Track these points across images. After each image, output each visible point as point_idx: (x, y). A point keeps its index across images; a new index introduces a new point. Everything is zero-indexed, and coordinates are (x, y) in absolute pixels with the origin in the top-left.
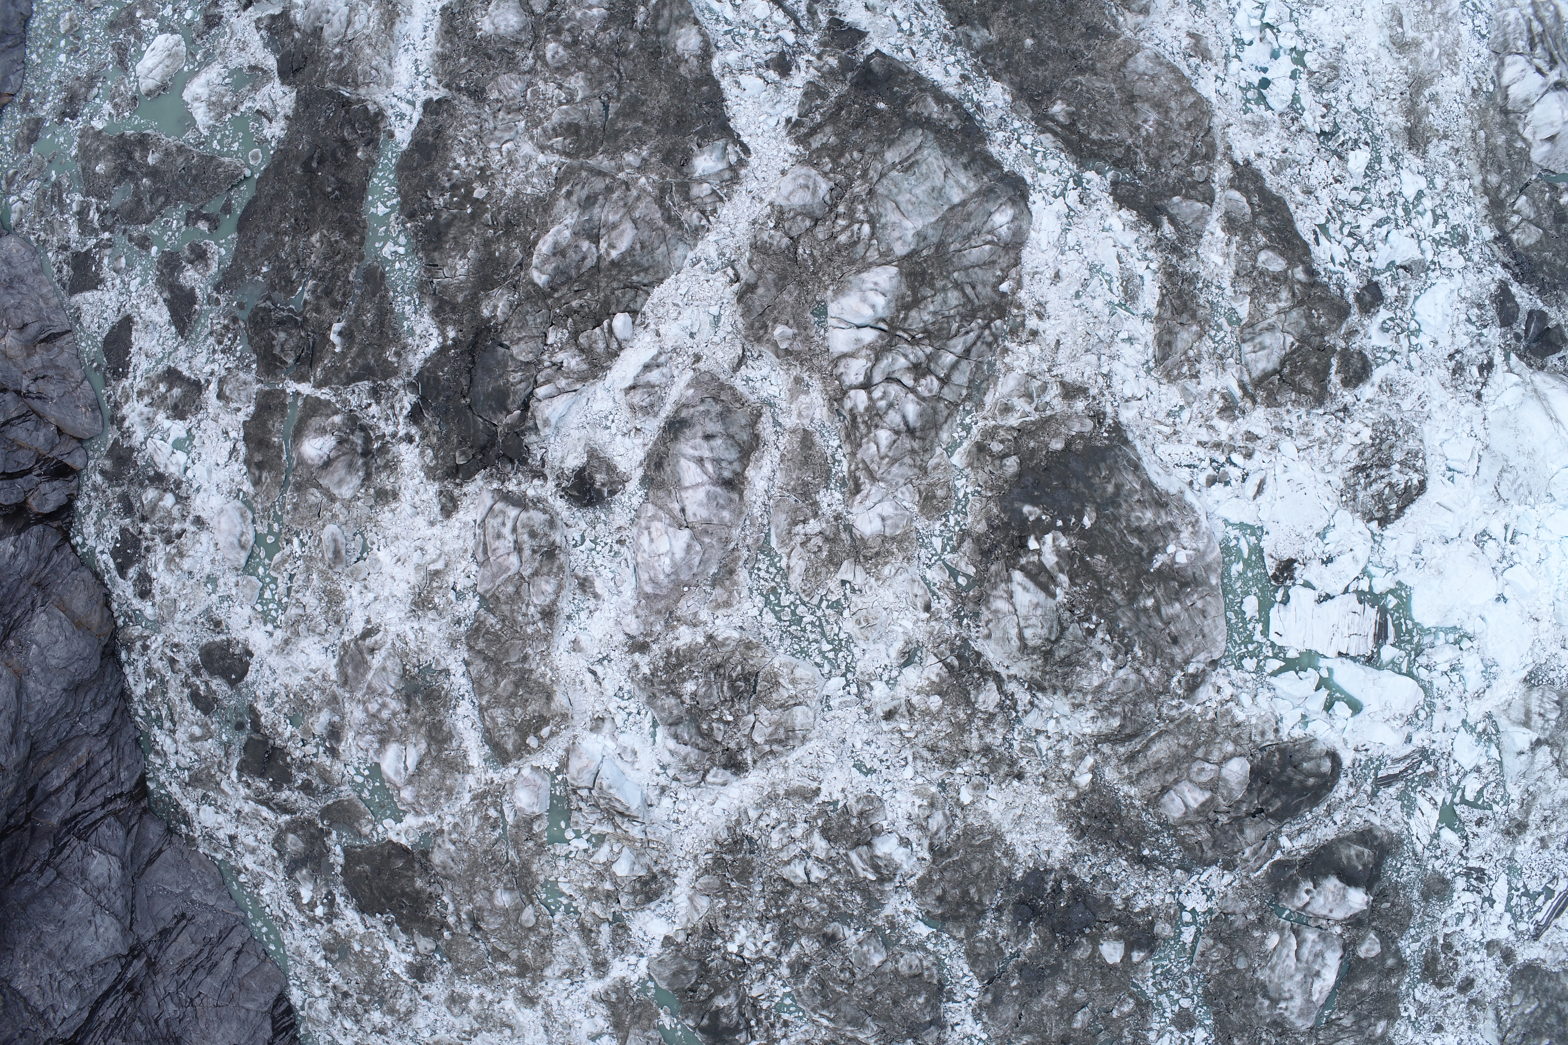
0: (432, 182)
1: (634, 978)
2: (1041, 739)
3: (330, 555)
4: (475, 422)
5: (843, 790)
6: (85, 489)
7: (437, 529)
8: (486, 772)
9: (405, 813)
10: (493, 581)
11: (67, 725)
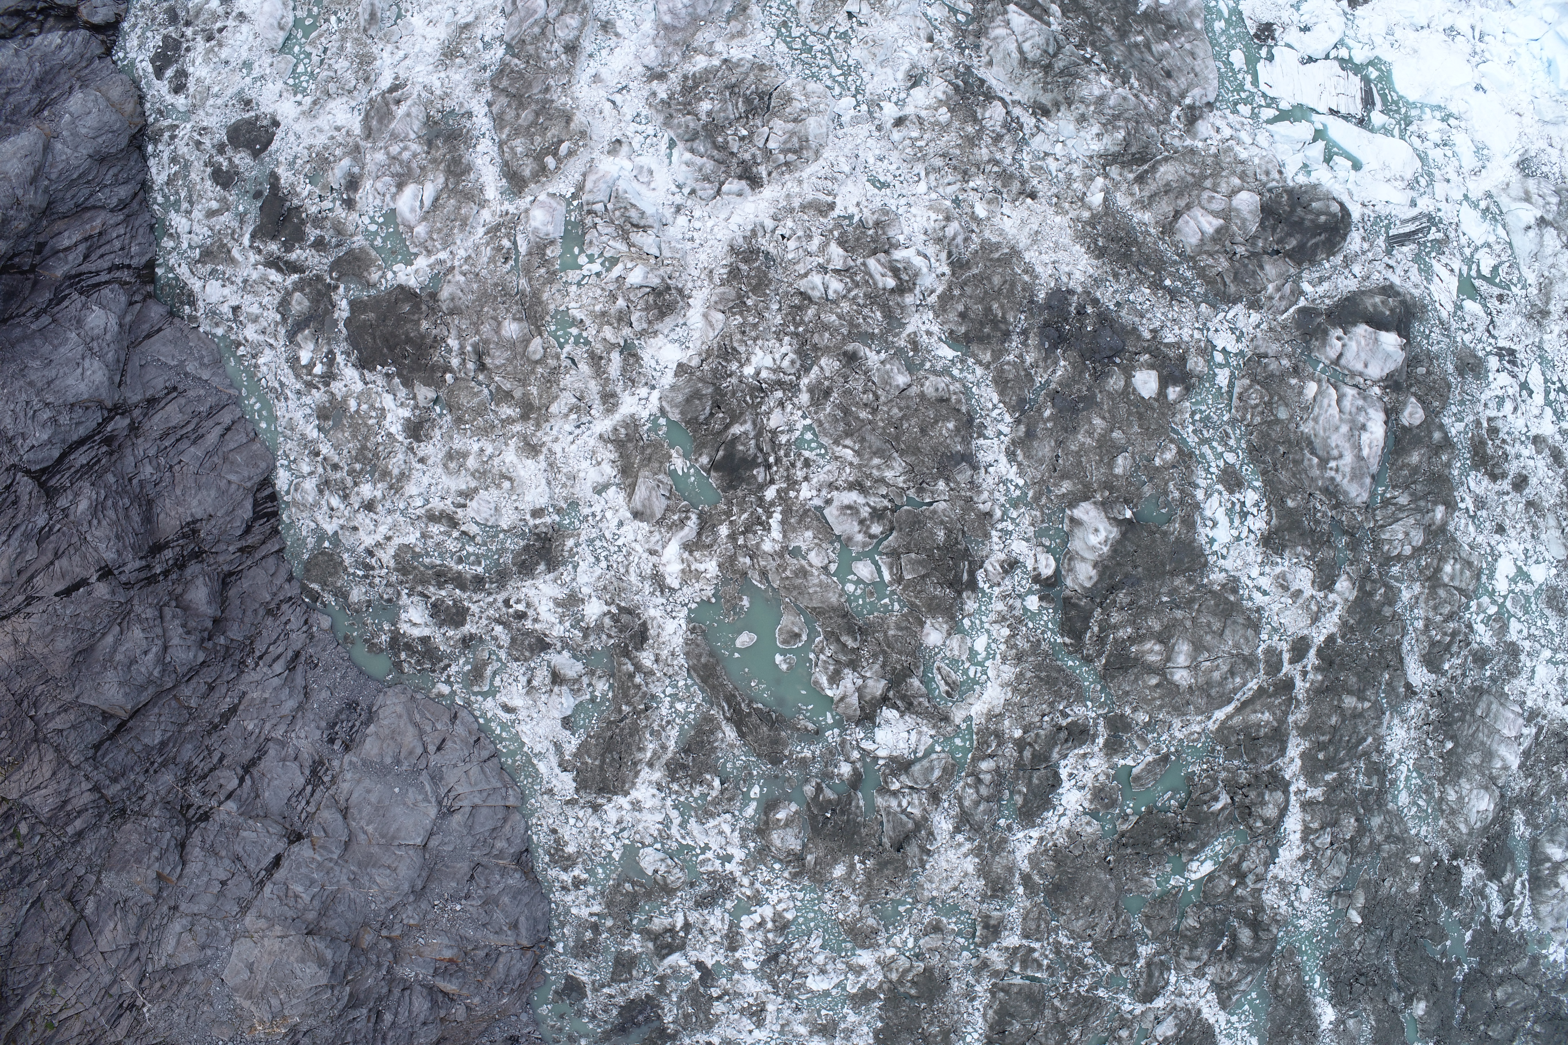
1: (645, 414)
2: (1050, 160)
3: (367, 17)
5: (858, 204)
6: (133, 10)
8: (502, 204)
9: (416, 255)
10: (520, 26)
11: (87, 192)
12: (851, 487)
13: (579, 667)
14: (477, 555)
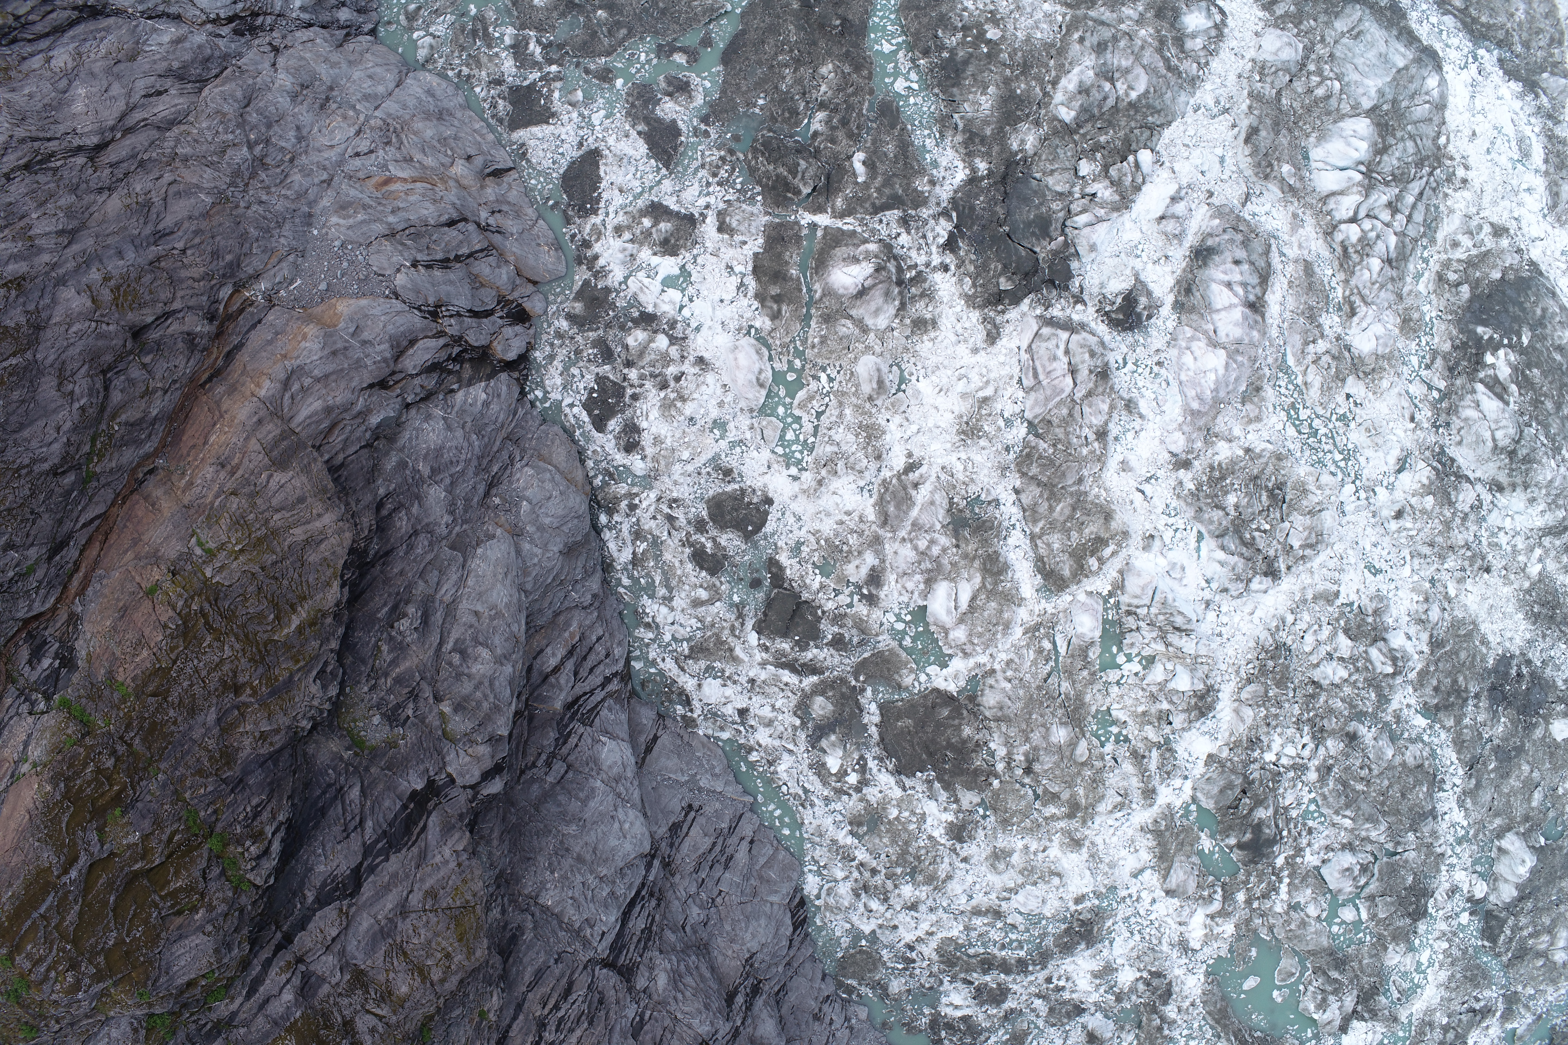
0: (943, 21)
1: (1178, 803)
2: (1501, 535)
4: (1016, 250)
5: (1358, 592)
6: (545, 337)
7: (981, 357)
8: (1039, 602)
9: (951, 656)
10: (1045, 405)
11: (561, 595)
12: (1344, 847)
13: (1111, 1025)
14: (1020, 942)
